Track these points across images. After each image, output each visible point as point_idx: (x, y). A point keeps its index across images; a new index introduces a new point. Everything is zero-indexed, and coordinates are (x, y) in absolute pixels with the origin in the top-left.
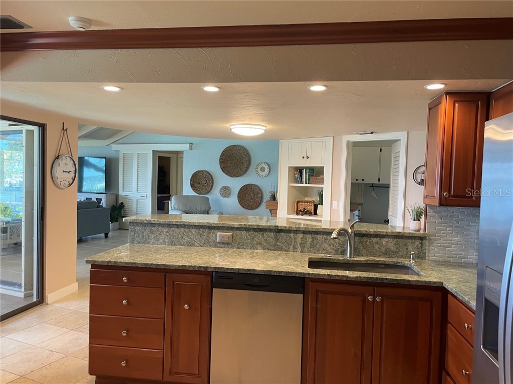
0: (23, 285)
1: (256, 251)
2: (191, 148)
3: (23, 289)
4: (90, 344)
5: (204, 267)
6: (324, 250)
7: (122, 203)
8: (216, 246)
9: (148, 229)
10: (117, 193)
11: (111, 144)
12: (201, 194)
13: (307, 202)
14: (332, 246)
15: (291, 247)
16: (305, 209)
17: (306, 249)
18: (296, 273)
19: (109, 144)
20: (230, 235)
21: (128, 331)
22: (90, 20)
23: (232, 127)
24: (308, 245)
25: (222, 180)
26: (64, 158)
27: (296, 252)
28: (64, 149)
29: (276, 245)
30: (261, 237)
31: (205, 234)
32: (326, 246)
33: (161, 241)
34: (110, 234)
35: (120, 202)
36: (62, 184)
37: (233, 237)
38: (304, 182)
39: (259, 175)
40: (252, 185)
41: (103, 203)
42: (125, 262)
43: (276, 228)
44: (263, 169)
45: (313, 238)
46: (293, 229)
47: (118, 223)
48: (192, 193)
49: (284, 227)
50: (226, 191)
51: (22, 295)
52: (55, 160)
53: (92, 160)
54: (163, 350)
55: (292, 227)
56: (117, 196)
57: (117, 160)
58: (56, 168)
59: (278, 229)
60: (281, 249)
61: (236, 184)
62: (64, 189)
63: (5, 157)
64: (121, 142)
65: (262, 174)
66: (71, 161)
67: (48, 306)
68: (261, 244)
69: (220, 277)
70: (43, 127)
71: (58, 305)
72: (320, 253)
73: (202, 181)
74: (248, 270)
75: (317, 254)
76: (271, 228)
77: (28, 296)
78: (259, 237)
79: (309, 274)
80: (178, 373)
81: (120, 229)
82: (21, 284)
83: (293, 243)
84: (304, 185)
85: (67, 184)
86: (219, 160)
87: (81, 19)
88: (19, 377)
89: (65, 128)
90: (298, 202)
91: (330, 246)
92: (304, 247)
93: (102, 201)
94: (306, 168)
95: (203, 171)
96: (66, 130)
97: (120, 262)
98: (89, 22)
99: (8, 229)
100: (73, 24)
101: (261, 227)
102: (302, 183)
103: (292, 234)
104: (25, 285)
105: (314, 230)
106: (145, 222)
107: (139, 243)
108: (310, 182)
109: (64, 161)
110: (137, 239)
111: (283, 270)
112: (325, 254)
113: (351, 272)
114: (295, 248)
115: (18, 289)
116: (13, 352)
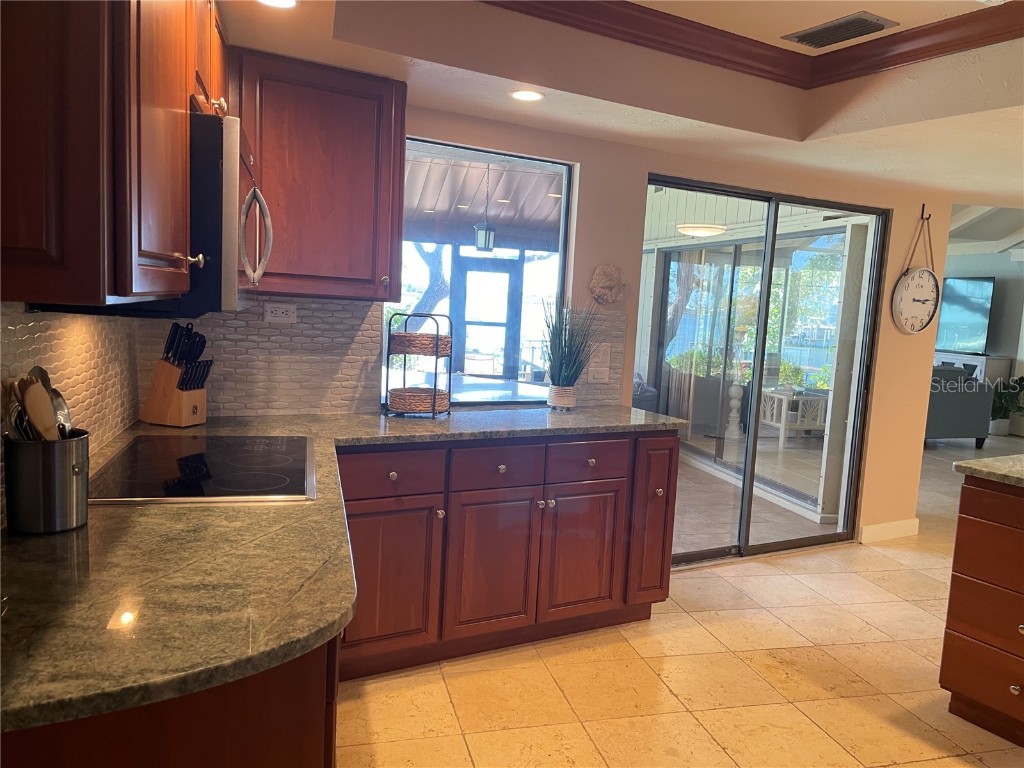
0: (820, 501)
3: (820, 507)
4: (947, 628)
10: (1013, 356)
11: (1010, 248)
19: (1006, 250)
26: (917, 274)
28: (920, 257)
34: (987, 441)
35: (1017, 376)
36: (909, 324)
41: (979, 375)
47: (1007, 422)
51: (817, 519)
52: (900, 277)
58: (900, 292)
62: (911, 334)
66: (931, 278)
67: (861, 547)
70: (885, 216)
71: (877, 549)
77: (828, 522)
81: (1011, 435)
82: (817, 500)
85: (918, 326)
88: (812, 645)
89: (926, 216)
93: (977, 371)
96: (928, 219)
99: (801, 403)
104: (824, 503)
109: (917, 280)
115: (811, 507)
116: (802, 603)
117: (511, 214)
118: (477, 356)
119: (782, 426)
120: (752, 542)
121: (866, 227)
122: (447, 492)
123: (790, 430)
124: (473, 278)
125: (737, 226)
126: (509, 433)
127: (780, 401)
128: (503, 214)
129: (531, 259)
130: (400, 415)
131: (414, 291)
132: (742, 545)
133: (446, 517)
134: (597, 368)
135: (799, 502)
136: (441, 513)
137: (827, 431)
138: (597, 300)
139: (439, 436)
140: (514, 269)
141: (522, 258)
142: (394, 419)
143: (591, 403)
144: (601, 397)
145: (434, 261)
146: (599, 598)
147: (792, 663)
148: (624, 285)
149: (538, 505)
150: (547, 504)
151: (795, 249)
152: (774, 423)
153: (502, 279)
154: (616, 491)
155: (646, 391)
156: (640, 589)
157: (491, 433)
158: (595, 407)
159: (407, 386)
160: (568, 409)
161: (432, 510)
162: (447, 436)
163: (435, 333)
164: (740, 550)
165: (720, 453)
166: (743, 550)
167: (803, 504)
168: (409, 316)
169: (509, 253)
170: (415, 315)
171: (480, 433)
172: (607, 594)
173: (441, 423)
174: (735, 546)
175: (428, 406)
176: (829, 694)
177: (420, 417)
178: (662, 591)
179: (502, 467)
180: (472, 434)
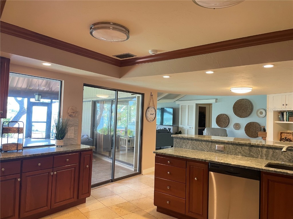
0: (134, 165)
1: (237, 156)
2: (216, 102)
3: (134, 167)
4: (154, 190)
5: (204, 160)
6: (281, 159)
7: (180, 131)
8: (215, 152)
9: (182, 141)
10: (178, 126)
11: (175, 101)
12: (222, 127)
13: (288, 133)
14: (286, 157)
15: (259, 156)
16: (286, 138)
17: (269, 158)
18: (255, 168)
20: (223, 147)
21: (170, 187)
22: (156, 50)
23: (231, 89)
24: (270, 155)
25: (235, 119)
26: (151, 108)
27: (263, 159)
28: (151, 104)
29: (250, 154)
30: (241, 149)
31: (210, 145)
32: (282, 157)
33: (188, 147)
35: (179, 131)
36: (150, 120)
37: (224, 148)
38: (285, 120)
39: (259, 117)
40: (254, 122)
41: (172, 131)
42: (169, 154)
43: (250, 144)
44: (261, 113)
45: (274, 151)
46: (260, 145)
48: (217, 127)
49: (254, 144)
50: (237, 126)
51: (133, 170)
52: (147, 109)
53: (168, 109)
54: (185, 199)
55: (259, 144)
56: (178, 127)
57: (179, 109)
58: (147, 112)
59: (250, 145)
60: (253, 157)
61: (244, 122)
62: (150, 122)
63: (132, 108)
64: (181, 100)
65: (261, 116)
66: (154, 109)
67: (142, 175)
68: (240, 153)
69: (212, 166)
70: (143, 95)
71: (147, 176)
72: (278, 161)
73: (223, 120)
74: (227, 163)
75: (276, 161)
76: (247, 144)
77: (135, 170)
78: (239, 148)
79: (262, 169)
80: (192, 212)
83: (260, 154)
84: (285, 122)
85: (152, 120)
86: (233, 108)
87: (153, 51)
88: (127, 201)
89: (152, 95)
90: (281, 133)
91: (285, 157)
92: (268, 156)
93: (171, 129)
94: (286, 112)
95: (223, 115)
97: (167, 154)
98: (156, 51)
99: (131, 140)
100: (151, 53)
101: (240, 143)
102: (284, 121)
103: (260, 149)
105: (274, 147)
106: (181, 137)
107: (178, 147)
108: (289, 120)
109: (151, 110)
110: (177, 145)
111: (247, 166)
112: (282, 161)
113: (291, 171)
114: (261, 156)
115: (132, 167)
116: (126, 192)
117: (48, 89)
118: (37, 132)
119: (126, 146)
120: (115, 178)
121: (139, 97)
122: (21, 172)
123: (128, 147)
124: (35, 108)
125: (112, 95)
126: (42, 154)
127: (126, 140)
128: (45, 89)
129: (55, 102)
130: (6, 152)
131: (14, 111)
132: (113, 179)
133: (21, 181)
134: (70, 134)
135: (129, 166)
136: (19, 180)
137: (135, 147)
138: (70, 116)
139: (19, 157)
140: (49, 105)
141: (52, 102)
142: (4, 153)
143: (69, 144)
144: (72, 142)
145: (21, 103)
146: (70, 199)
147: (122, 207)
148: (78, 112)
149: (51, 174)
150: (54, 173)
151: (129, 100)
152: (124, 146)
153: (45, 109)
154: (75, 168)
155: (89, 140)
156: (82, 194)
157: (36, 154)
158: (70, 145)
159: (8, 143)
160: (61, 146)
161: (16, 179)
162: (21, 156)
163: (18, 127)
164: (112, 180)
165: (110, 156)
166: (113, 180)
167: (130, 166)
168: (9, 122)
169: (48, 101)
170: (11, 122)
171: (32, 155)
172: (72, 197)
173: (20, 153)
174: (111, 180)
175: (15, 148)
176: (130, 213)
177: (13, 152)
178: (88, 194)
179: (39, 164)
180: (30, 155)
